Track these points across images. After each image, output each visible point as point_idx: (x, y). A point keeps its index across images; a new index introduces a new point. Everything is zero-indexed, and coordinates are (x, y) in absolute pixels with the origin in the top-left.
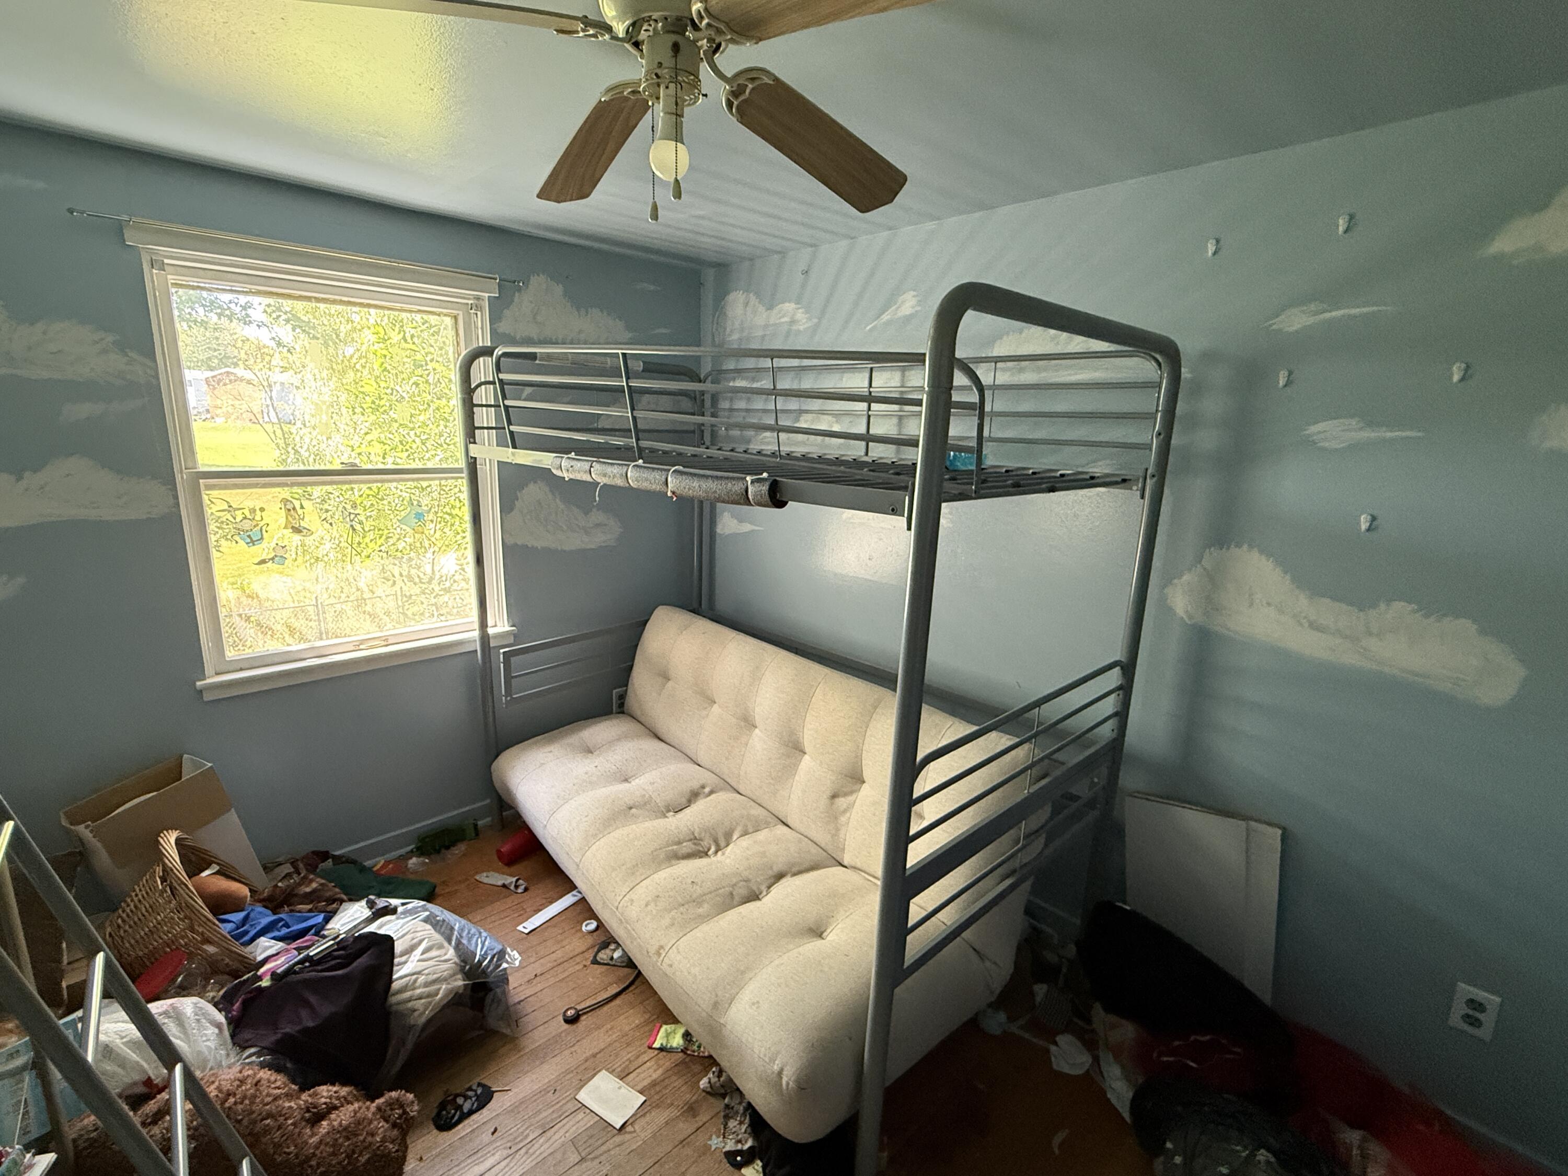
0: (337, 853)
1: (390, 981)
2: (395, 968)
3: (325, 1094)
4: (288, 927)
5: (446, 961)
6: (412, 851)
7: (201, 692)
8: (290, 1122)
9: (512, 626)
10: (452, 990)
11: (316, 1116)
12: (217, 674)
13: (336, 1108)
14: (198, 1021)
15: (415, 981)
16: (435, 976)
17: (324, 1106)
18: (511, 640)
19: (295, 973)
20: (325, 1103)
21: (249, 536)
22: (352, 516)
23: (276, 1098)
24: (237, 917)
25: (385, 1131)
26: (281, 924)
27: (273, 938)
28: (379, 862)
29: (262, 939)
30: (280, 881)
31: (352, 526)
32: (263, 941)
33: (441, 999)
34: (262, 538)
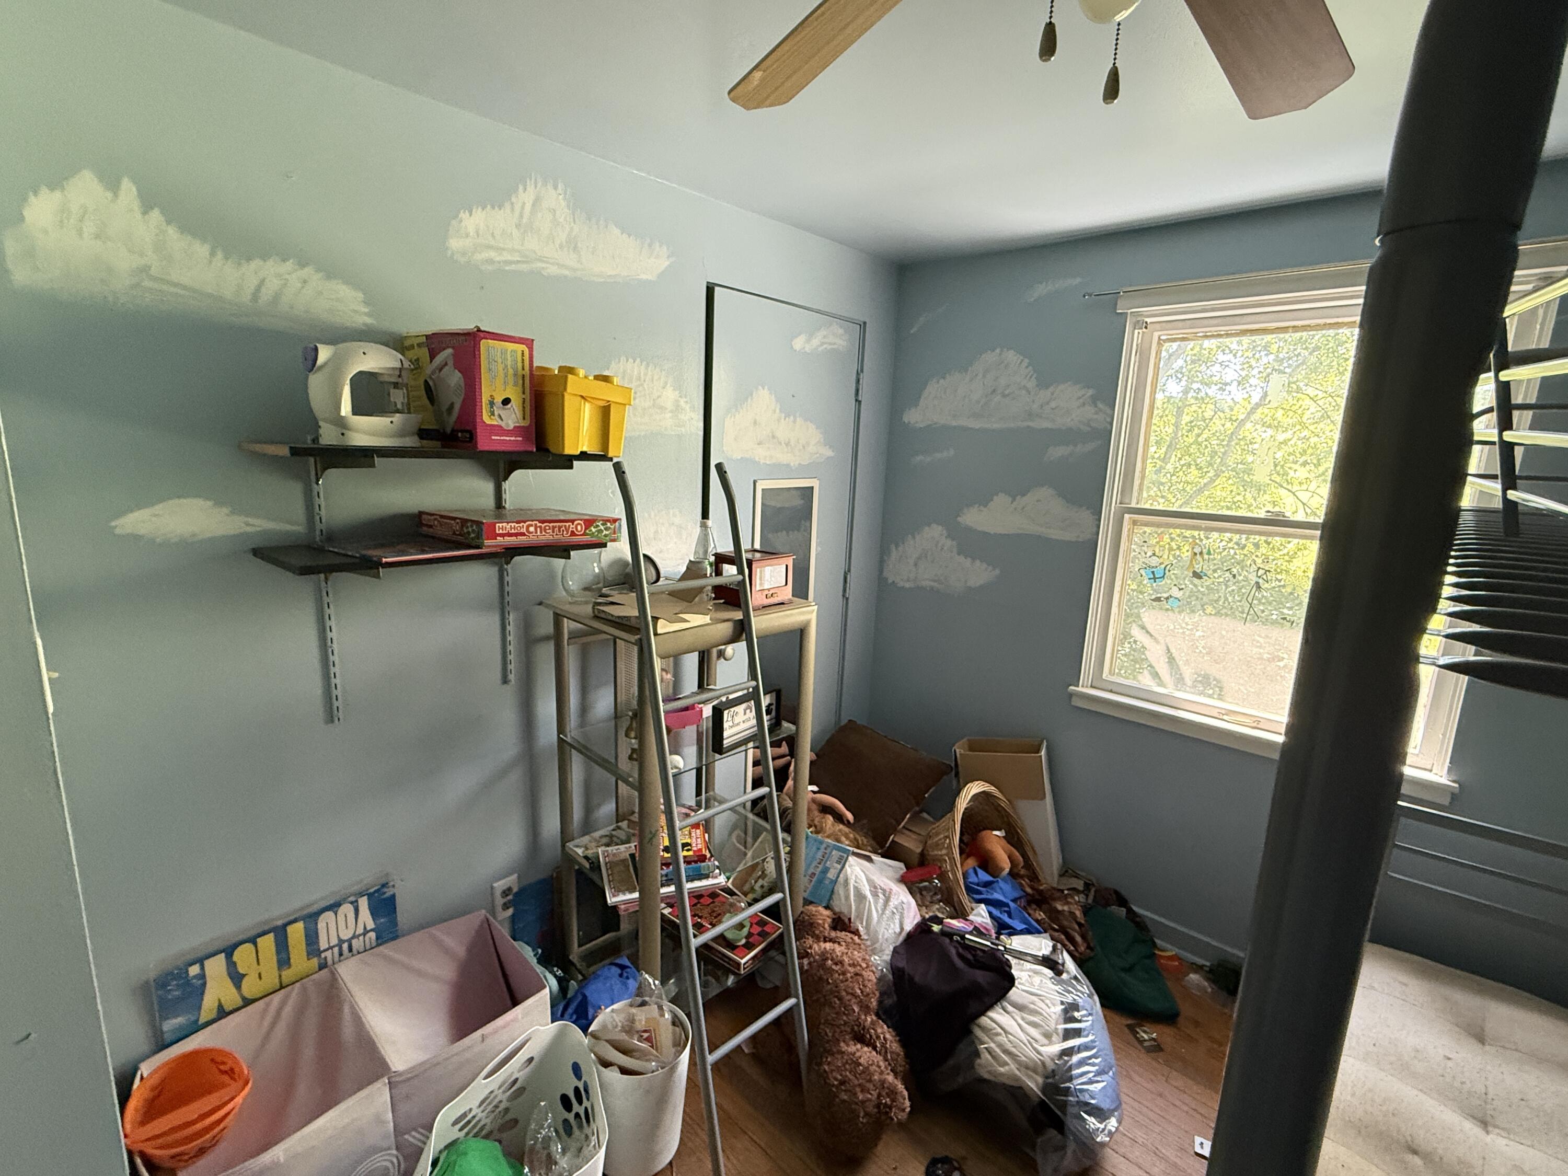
0: (1134, 908)
1: (983, 1013)
2: (998, 1008)
3: (879, 1031)
4: (1010, 916)
5: (1038, 1052)
6: (1201, 967)
7: (1071, 695)
8: (845, 1018)
9: (1454, 781)
10: (1017, 1079)
11: (861, 1037)
12: (1092, 687)
13: (875, 1048)
14: (893, 913)
15: (998, 1034)
16: (1014, 1050)
17: (868, 1036)
18: (1446, 801)
19: (951, 939)
20: (871, 1036)
21: (1153, 572)
22: (1261, 572)
23: (854, 995)
24: (984, 876)
25: (870, 1100)
26: (1006, 909)
27: (990, 913)
28: (1171, 950)
29: (983, 906)
30: (1068, 889)
31: (1257, 583)
32: (982, 909)
33: (1002, 1074)
34: (1163, 577)
